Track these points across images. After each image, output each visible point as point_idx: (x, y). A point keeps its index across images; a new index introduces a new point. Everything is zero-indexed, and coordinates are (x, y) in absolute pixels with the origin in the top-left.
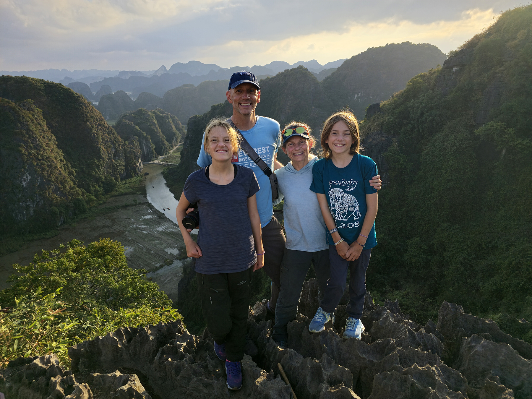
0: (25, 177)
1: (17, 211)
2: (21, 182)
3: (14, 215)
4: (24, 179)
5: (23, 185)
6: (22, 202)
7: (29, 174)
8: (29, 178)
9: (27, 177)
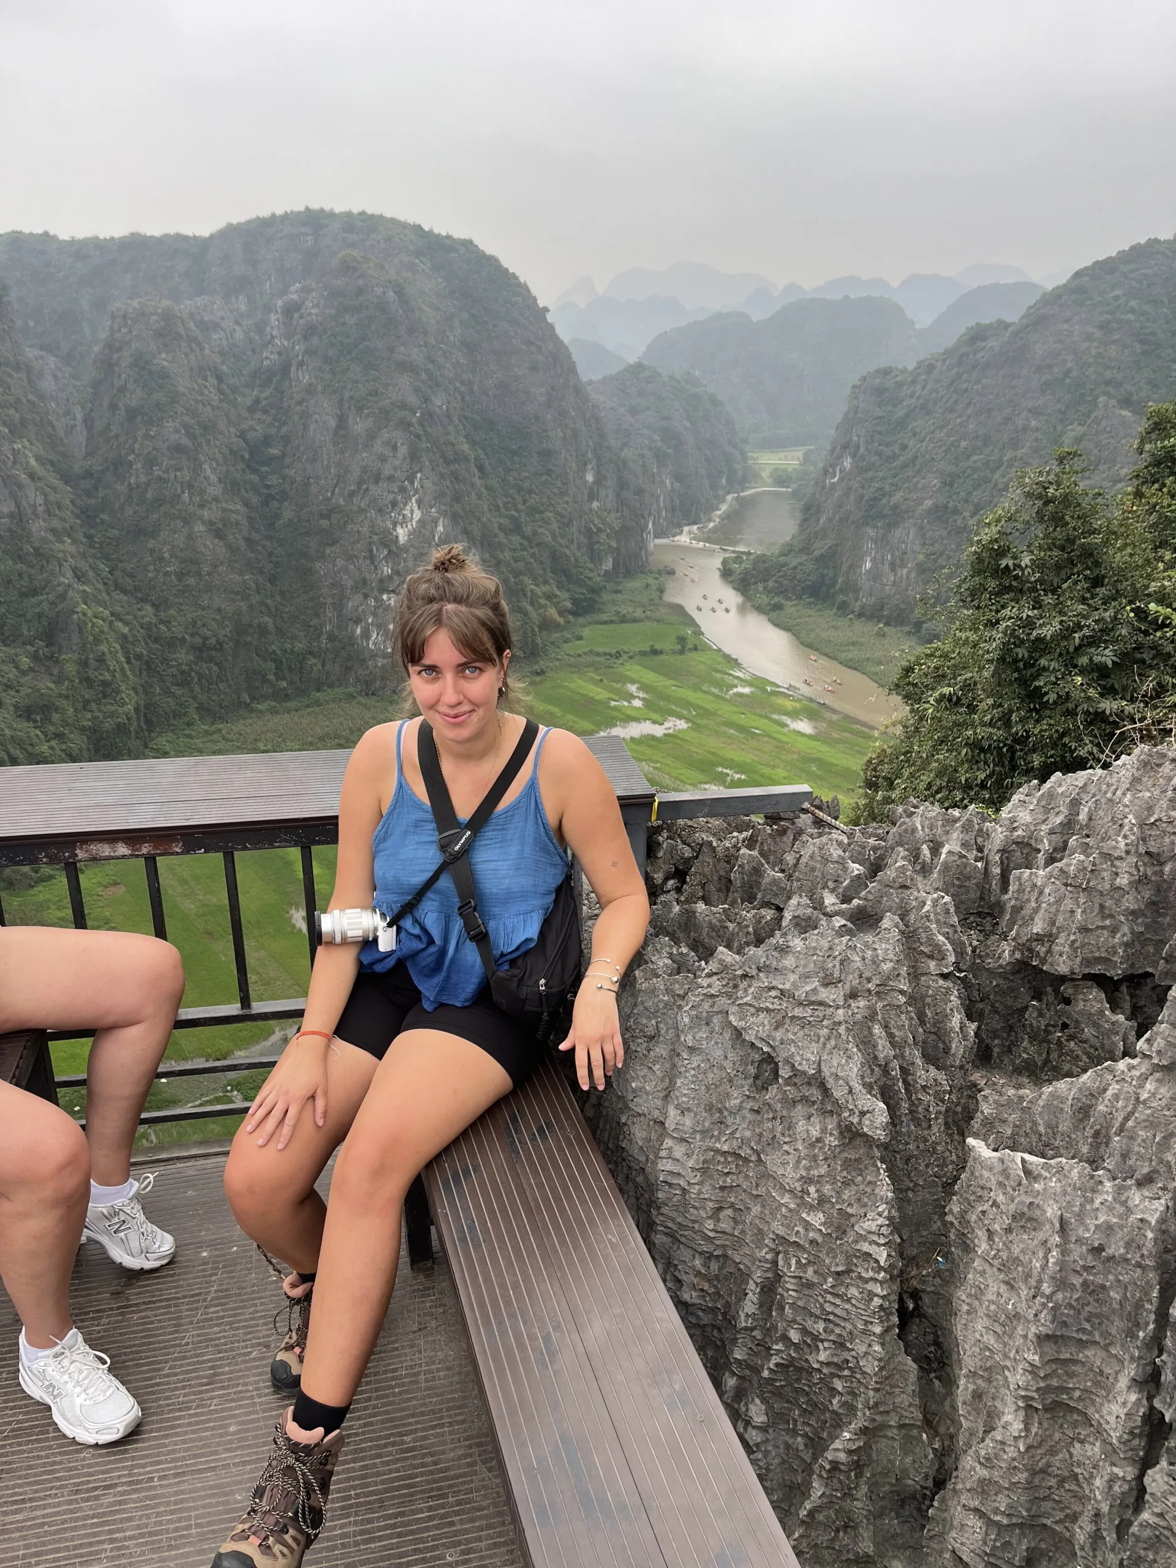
0: (407, 512)
1: (370, 621)
2: (395, 524)
3: (359, 631)
4: (404, 516)
5: (397, 537)
6: (389, 592)
7: (419, 503)
8: (417, 515)
9: (412, 512)
